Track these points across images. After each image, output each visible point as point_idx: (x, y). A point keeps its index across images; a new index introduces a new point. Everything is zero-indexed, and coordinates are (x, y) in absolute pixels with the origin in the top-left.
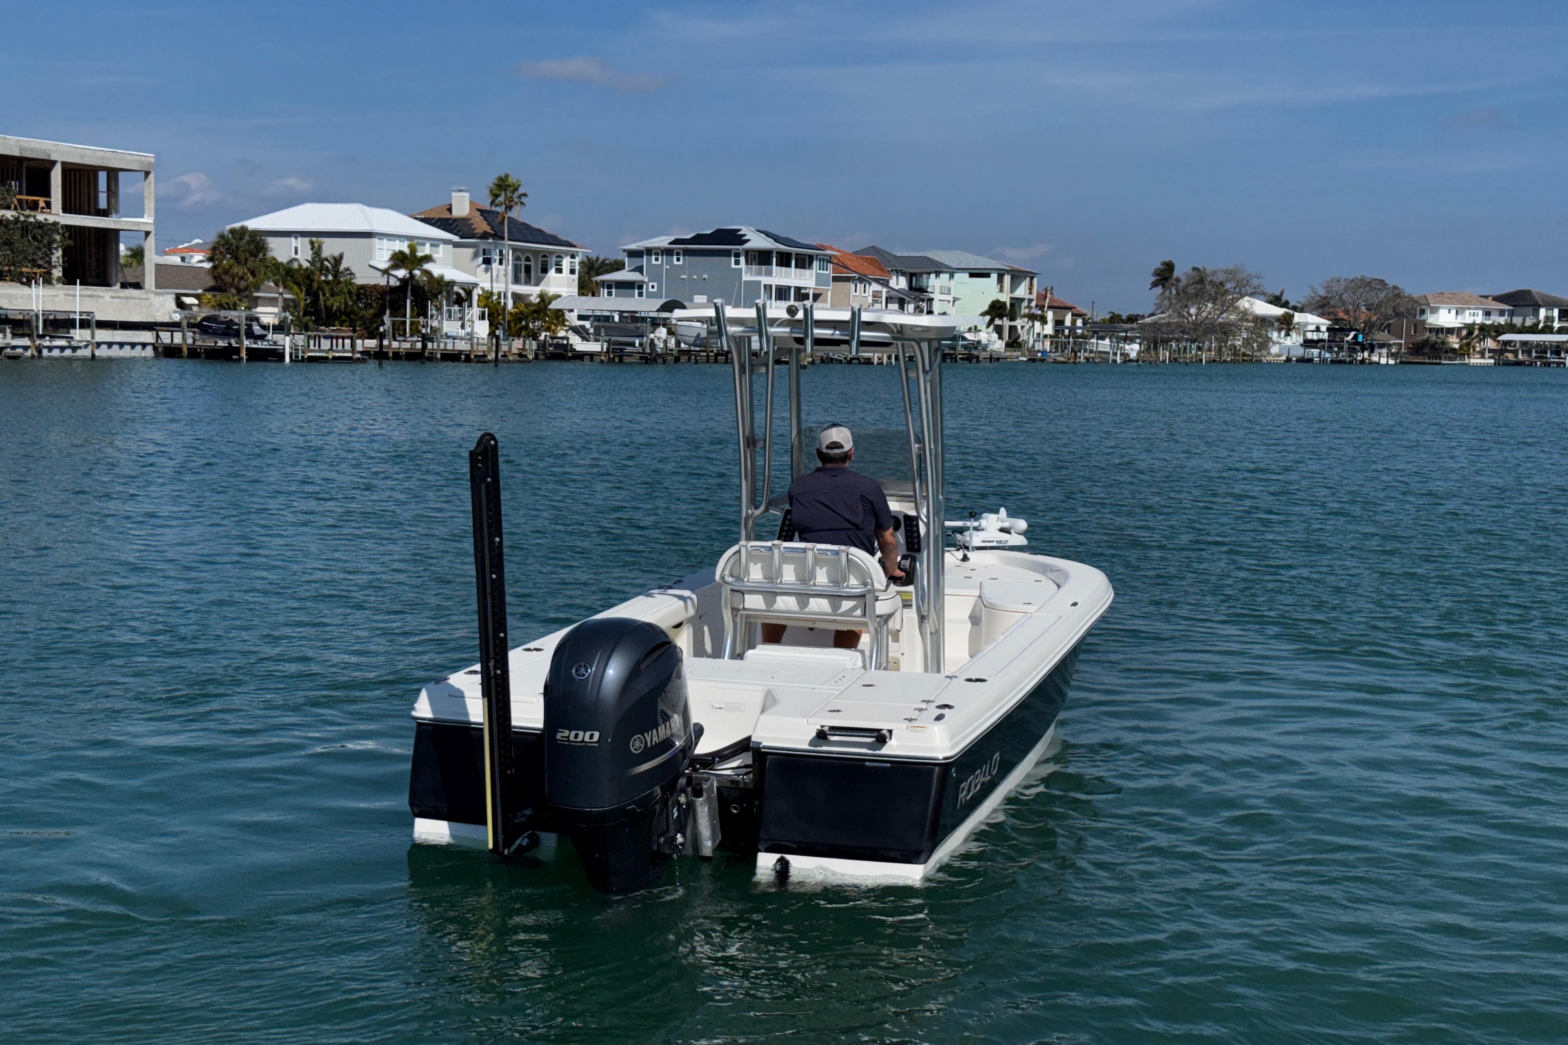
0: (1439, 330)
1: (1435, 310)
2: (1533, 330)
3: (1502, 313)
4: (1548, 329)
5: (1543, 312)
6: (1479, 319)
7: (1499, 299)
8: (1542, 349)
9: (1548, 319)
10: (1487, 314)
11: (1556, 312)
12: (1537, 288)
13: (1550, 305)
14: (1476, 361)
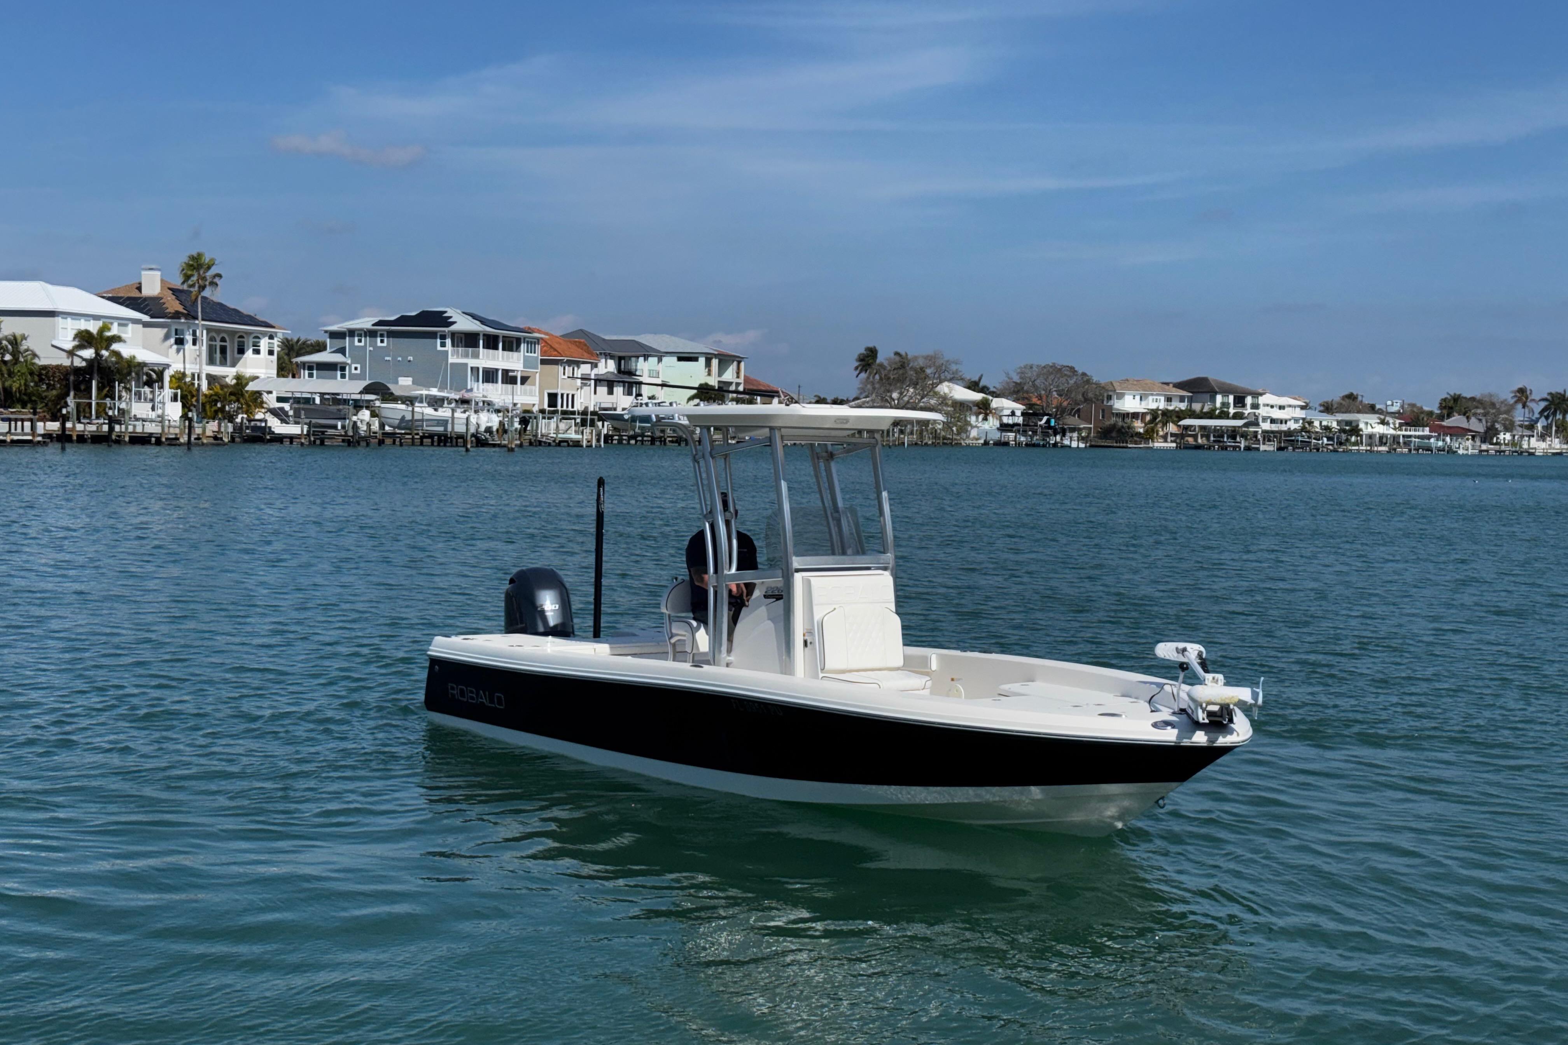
0: (1125, 415)
1: (1121, 396)
2: (1210, 415)
3: (1182, 400)
4: (1224, 415)
5: (1219, 399)
6: (1162, 405)
7: (1180, 386)
8: (1219, 433)
9: (1225, 405)
10: (1169, 400)
11: (1231, 398)
12: (1215, 375)
13: (1225, 392)
14: (1159, 444)
